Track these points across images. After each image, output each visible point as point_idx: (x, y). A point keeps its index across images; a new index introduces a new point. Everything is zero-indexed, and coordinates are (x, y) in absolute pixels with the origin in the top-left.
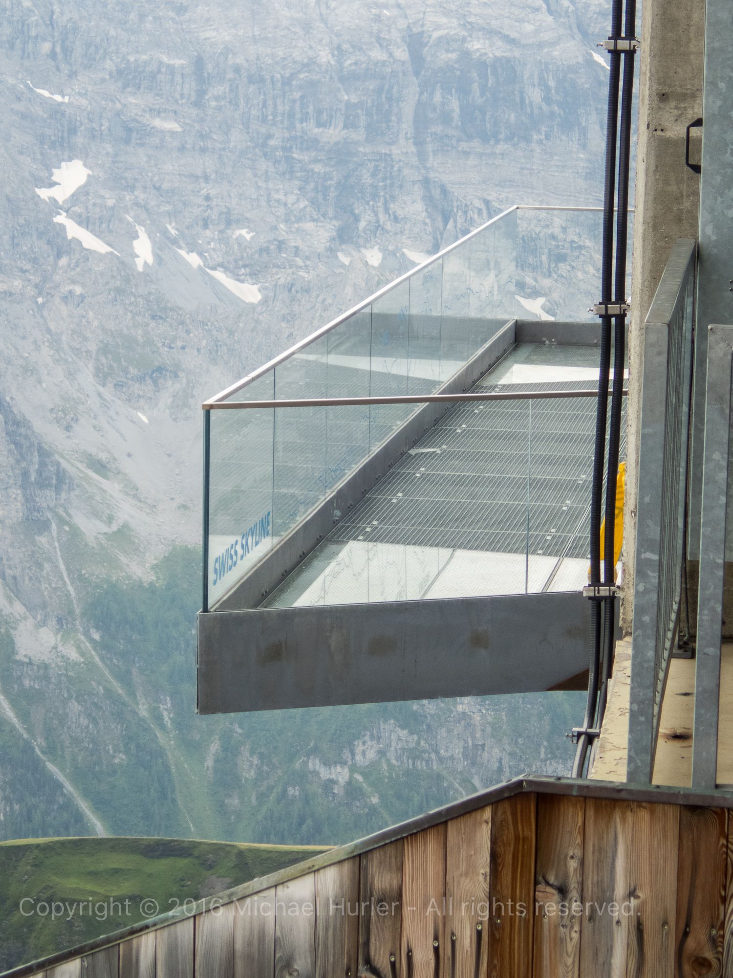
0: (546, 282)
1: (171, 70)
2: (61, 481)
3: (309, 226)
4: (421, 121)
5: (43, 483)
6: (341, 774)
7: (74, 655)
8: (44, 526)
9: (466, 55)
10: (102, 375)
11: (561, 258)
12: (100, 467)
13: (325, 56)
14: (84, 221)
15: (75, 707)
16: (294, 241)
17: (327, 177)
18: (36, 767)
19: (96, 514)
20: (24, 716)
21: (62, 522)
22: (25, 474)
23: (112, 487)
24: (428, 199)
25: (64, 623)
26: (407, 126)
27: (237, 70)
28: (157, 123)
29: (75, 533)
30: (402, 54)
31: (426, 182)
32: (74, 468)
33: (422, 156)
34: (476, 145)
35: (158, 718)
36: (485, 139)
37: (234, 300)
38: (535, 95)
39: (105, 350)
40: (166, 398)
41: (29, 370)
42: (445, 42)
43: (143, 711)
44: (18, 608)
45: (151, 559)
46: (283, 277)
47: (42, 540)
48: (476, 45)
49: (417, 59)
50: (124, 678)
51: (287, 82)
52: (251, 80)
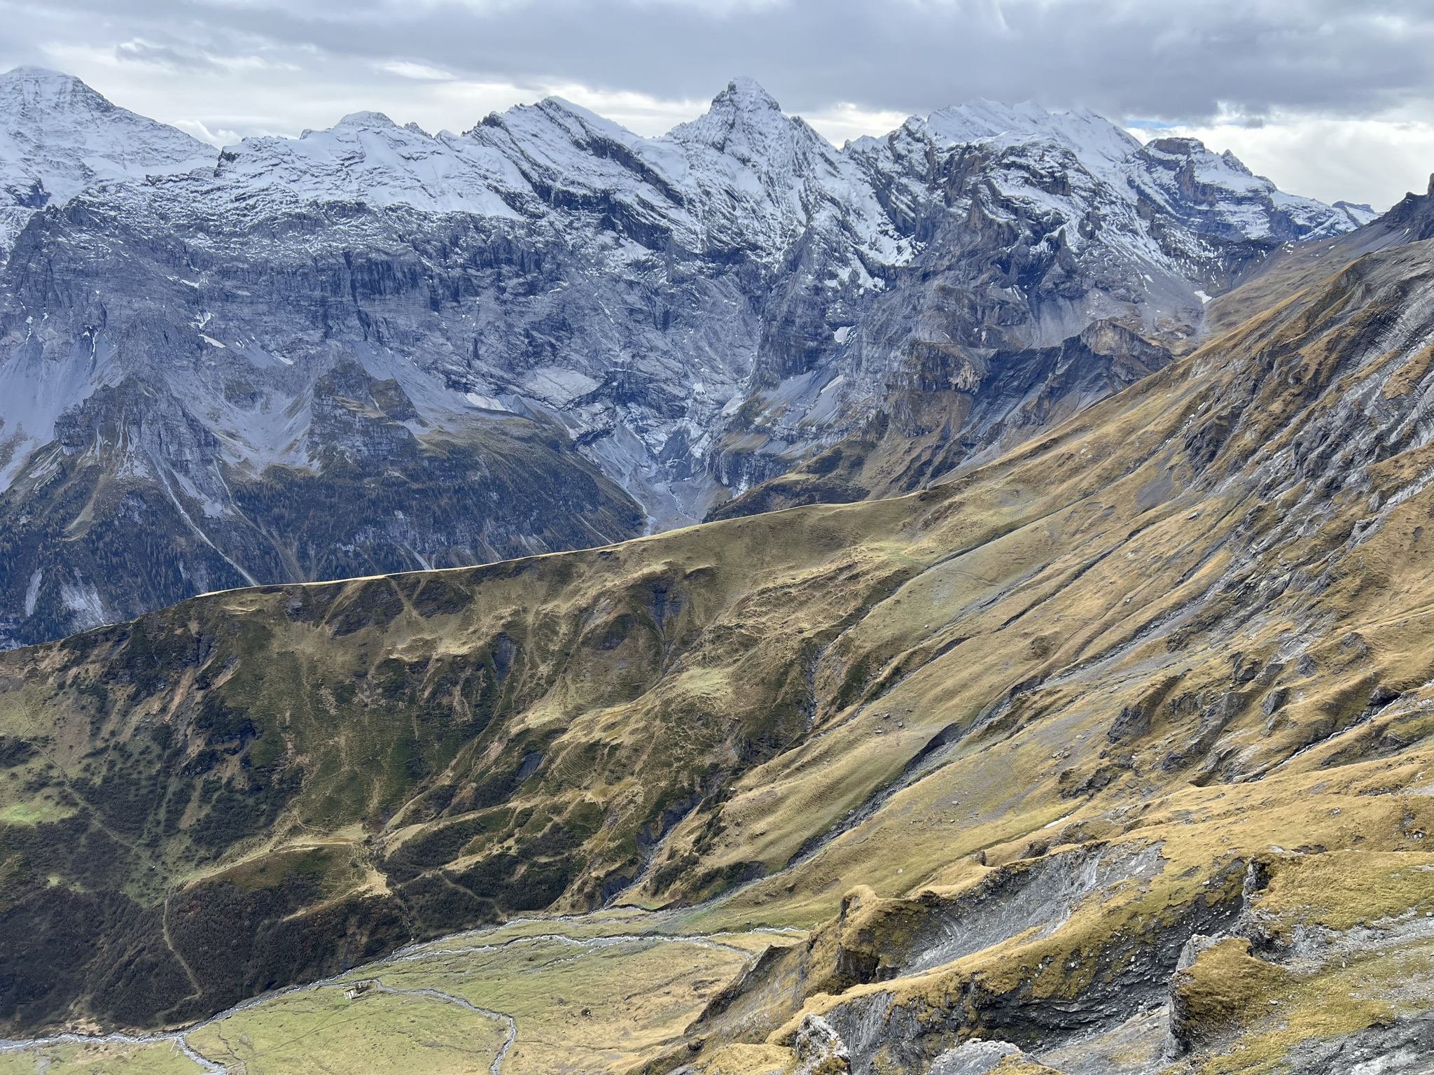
0: (413, 349)
1: (243, 270)
2: (216, 442)
3: (311, 332)
4: (353, 287)
5: (208, 444)
6: (351, 548)
7: (231, 513)
8: (210, 462)
9: (369, 260)
10: (229, 398)
11: (418, 340)
12: (232, 435)
13: (310, 262)
14: (210, 335)
15: (234, 533)
16: (306, 338)
17: (317, 311)
18: (220, 559)
19: (234, 455)
20: (213, 540)
21: (218, 460)
22: (199, 441)
23: (239, 444)
24: (360, 319)
25: (225, 500)
26: (348, 289)
27: (272, 269)
28: (239, 292)
29: (225, 464)
30: (342, 260)
31: (359, 312)
32: (220, 437)
33: (355, 301)
34: (377, 296)
35: (271, 534)
36: (381, 294)
37: (283, 364)
38: (399, 275)
39: (228, 388)
40: (258, 405)
41: (195, 398)
42: (360, 255)
43: (264, 532)
44: (204, 496)
45: (259, 471)
46: (301, 353)
47: (210, 468)
48: (373, 255)
49: (349, 263)
50: (255, 521)
51: (294, 273)
52: (278, 273)
